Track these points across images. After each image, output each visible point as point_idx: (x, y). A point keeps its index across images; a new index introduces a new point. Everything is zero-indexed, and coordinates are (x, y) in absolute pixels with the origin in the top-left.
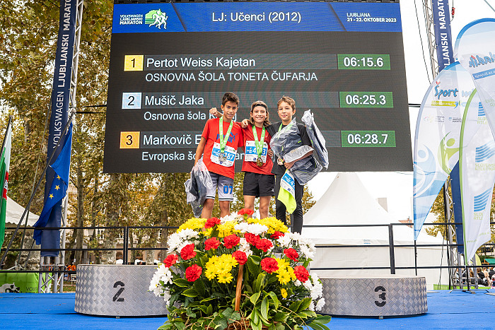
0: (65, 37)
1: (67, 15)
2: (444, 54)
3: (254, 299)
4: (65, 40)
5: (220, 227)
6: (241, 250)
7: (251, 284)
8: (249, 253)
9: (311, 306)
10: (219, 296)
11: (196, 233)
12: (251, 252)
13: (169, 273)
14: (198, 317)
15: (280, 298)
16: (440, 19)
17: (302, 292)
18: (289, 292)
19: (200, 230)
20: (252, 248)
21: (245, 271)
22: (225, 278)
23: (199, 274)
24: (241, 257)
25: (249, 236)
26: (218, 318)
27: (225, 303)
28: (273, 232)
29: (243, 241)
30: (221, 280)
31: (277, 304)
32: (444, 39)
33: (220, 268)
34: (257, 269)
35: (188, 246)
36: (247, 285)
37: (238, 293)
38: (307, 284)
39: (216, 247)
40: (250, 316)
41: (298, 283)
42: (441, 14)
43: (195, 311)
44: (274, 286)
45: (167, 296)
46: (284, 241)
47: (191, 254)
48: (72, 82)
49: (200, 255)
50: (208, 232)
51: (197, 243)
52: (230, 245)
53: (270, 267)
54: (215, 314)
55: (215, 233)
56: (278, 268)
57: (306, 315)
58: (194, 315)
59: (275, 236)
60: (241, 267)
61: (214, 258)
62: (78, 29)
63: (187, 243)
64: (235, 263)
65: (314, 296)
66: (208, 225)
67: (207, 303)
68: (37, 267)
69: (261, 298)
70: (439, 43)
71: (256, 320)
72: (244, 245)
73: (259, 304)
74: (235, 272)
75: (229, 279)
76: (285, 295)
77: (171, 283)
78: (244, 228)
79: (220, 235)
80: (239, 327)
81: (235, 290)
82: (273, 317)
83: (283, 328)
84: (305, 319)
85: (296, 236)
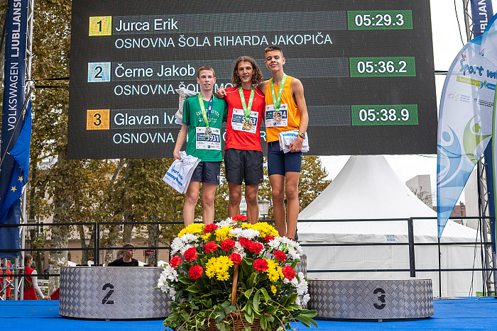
2: (480, 9)
3: (247, 294)
5: (218, 232)
6: (236, 252)
7: (245, 281)
8: (243, 255)
9: (298, 301)
10: (216, 292)
12: (245, 255)
13: (175, 272)
14: (200, 310)
15: (270, 294)
18: (278, 289)
20: (246, 250)
21: (240, 270)
22: (223, 276)
23: (201, 273)
24: (236, 258)
25: (243, 241)
26: (217, 310)
27: (224, 297)
28: (265, 235)
29: (238, 245)
30: (220, 278)
31: (267, 298)
33: (219, 267)
35: (190, 249)
36: (242, 283)
37: (234, 289)
38: (294, 281)
39: (214, 250)
40: (244, 309)
41: (287, 281)
43: (196, 305)
44: (265, 282)
45: (172, 292)
46: (274, 244)
50: (206, 237)
51: (196, 245)
52: (226, 248)
53: (261, 267)
54: (215, 307)
55: (213, 237)
56: (268, 268)
57: (292, 308)
58: (197, 308)
59: (266, 239)
60: (236, 267)
61: (213, 259)
63: (189, 246)
64: (231, 263)
65: (300, 292)
66: (207, 230)
67: (208, 299)
69: (254, 293)
71: (249, 312)
72: (239, 248)
73: (252, 298)
74: (231, 270)
75: (227, 277)
76: (274, 291)
78: (238, 232)
79: (217, 239)
80: (235, 318)
81: (231, 286)
82: (264, 308)
83: (272, 319)
84: (291, 312)
85: (285, 240)
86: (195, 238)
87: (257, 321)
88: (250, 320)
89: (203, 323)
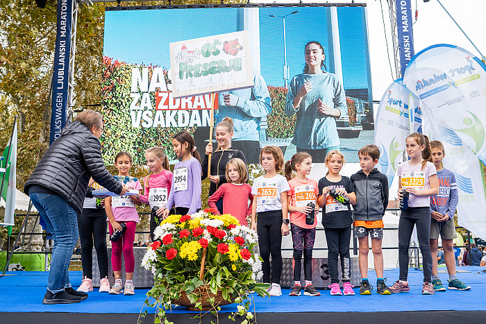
0: (63, 43)
1: (63, 23)
2: (406, 55)
3: (212, 271)
4: (63, 46)
5: (191, 222)
6: (204, 238)
7: (211, 261)
8: (210, 240)
9: (253, 276)
10: (189, 269)
11: (174, 226)
12: (211, 240)
13: (155, 254)
14: (175, 284)
15: (231, 271)
16: (403, 23)
17: (247, 267)
18: (237, 267)
19: (177, 223)
20: (212, 236)
21: (207, 253)
22: (193, 257)
23: (175, 255)
24: (204, 243)
25: (210, 228)
26: (188, 284)
27: (194, 274)
28: (228, 225)
29: (206, 232)
30: (190, 258)
31: (228, 274)
32: (407, 41)
33: (190, 250)
34: (215, 251)
35: (167, 235)
36: (209, 262)
37: (202, 268)
38: (250, 261)
39: (187, 236)
40: (210, 283)
41: (244, 261)
42: (404, 18)
43: (172, 280)
44: (227, 263)
45: (154, 270)
46: (234, 231)
47: (170, 241)
48: (69, 84)
49: (177, 241)
50: (182, 225)
51: (174, 232)
52: (197, 234)
53: (223, 250)
54: (186, 281)
55: (187, 226)
56: (228, 250)
57: (248, 283)
58: (172, 282)
59: (228, 228)
60: (204, 249)
61: (186, 243)
62: (74, 35)
63: (167, 233)
64: (200, 247)
65: (255, 269)
66: (182, 220)
67: (181, 275)
68: (38, 249)
69: (217, 271)
70: (401, 45)
71: (213, 286)
72: (207, 235)
73: (216, 275)
74: (200, 253)
75: (196, 257)
76: (234, 268)
77: (156, 260)
78: (207, 222)
79: (191, 227)
80: (202, 290)
81: (200, 265)
82: (226, 283)
83: (232, 291)
84: (248, 286)
85: (244, 228)
86: (173, 227)
87: (220, 293)
88: (214, 293)
89: (175, 295)
